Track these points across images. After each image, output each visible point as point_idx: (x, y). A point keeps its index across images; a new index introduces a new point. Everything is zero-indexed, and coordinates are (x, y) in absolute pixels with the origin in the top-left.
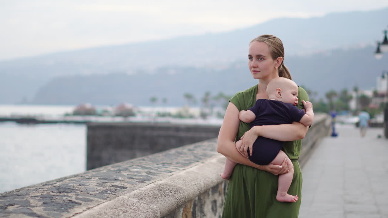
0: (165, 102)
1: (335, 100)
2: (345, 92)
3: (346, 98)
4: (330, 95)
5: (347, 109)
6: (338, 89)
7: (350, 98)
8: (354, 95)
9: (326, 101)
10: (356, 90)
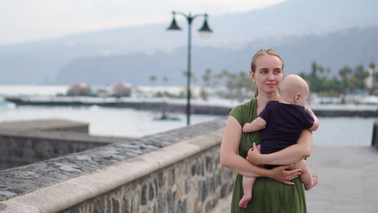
0: (166, 81)
1: (350, 77)
2: (360, 69)
3: (361, 75)
4: (344, 72)
5: (362, 87)
6: (353, 65)
7: (367, 75)
8: (371, 71)
9: (340, 78)
10: (372, 66)
